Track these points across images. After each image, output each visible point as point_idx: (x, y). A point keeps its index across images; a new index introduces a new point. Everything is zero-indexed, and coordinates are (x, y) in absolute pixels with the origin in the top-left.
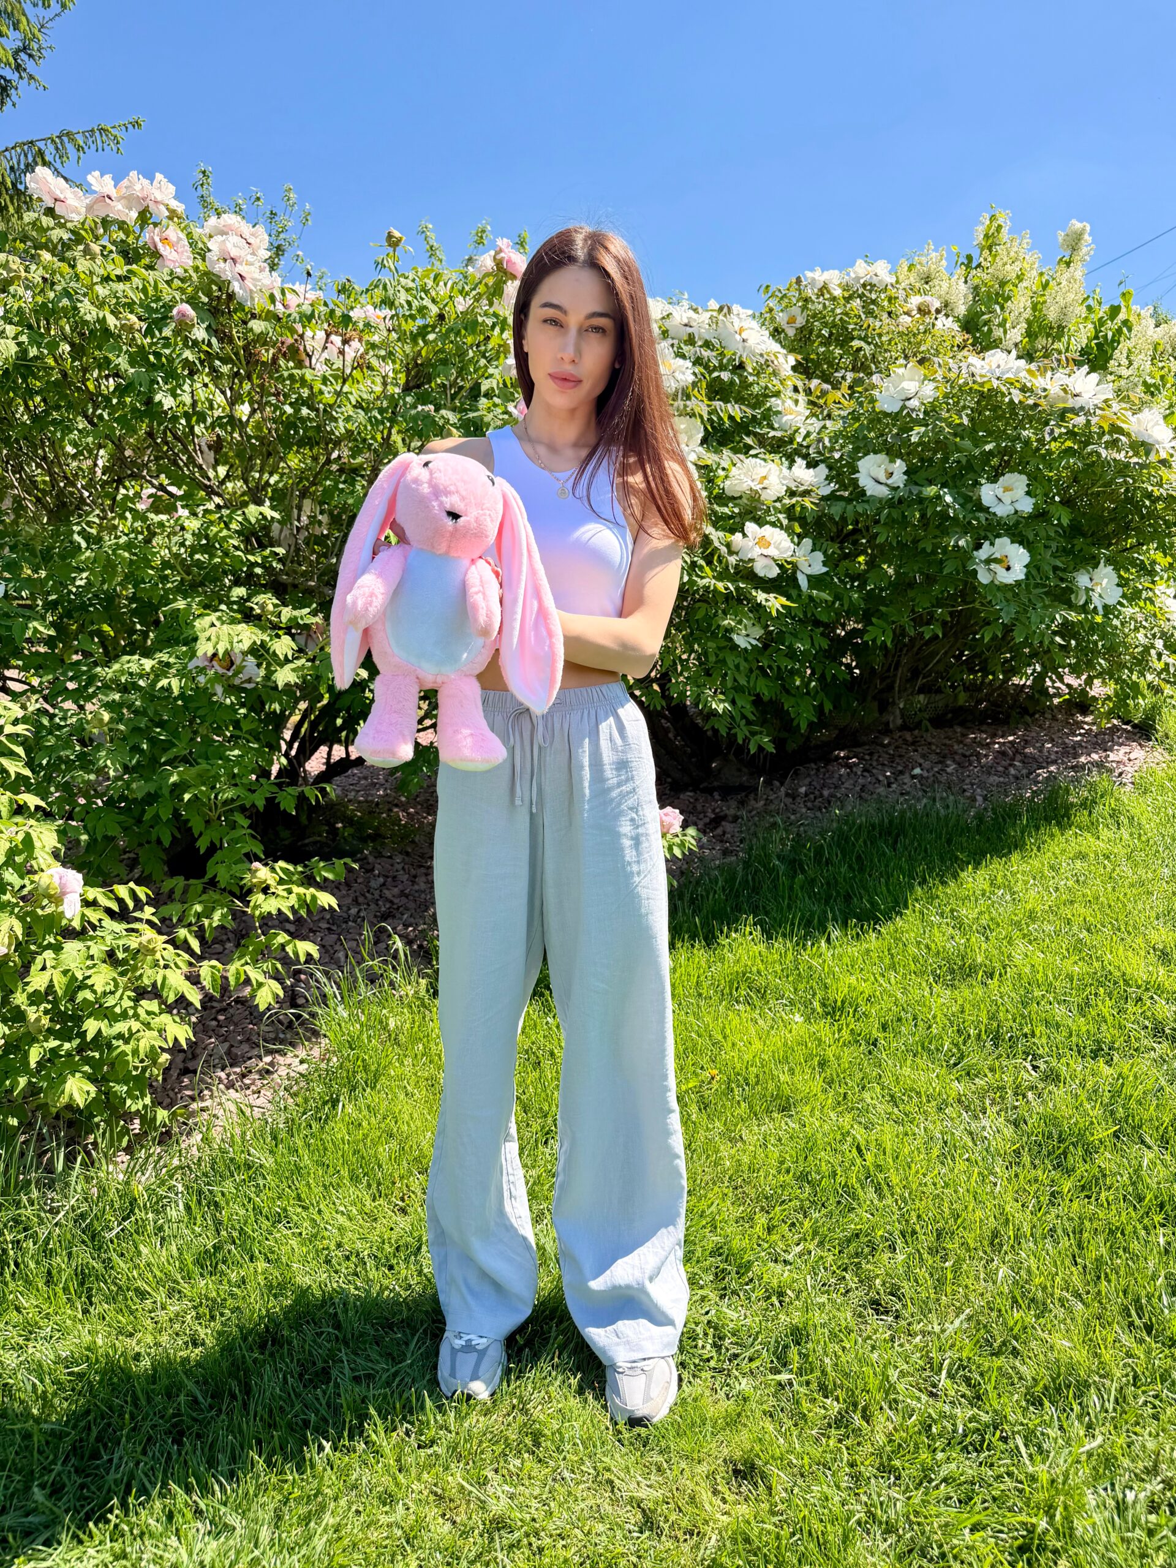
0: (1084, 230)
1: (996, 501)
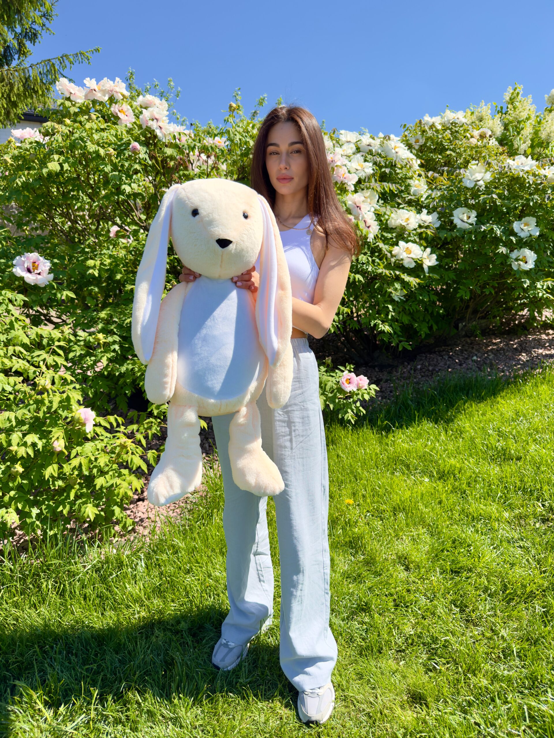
1: (520, 230)
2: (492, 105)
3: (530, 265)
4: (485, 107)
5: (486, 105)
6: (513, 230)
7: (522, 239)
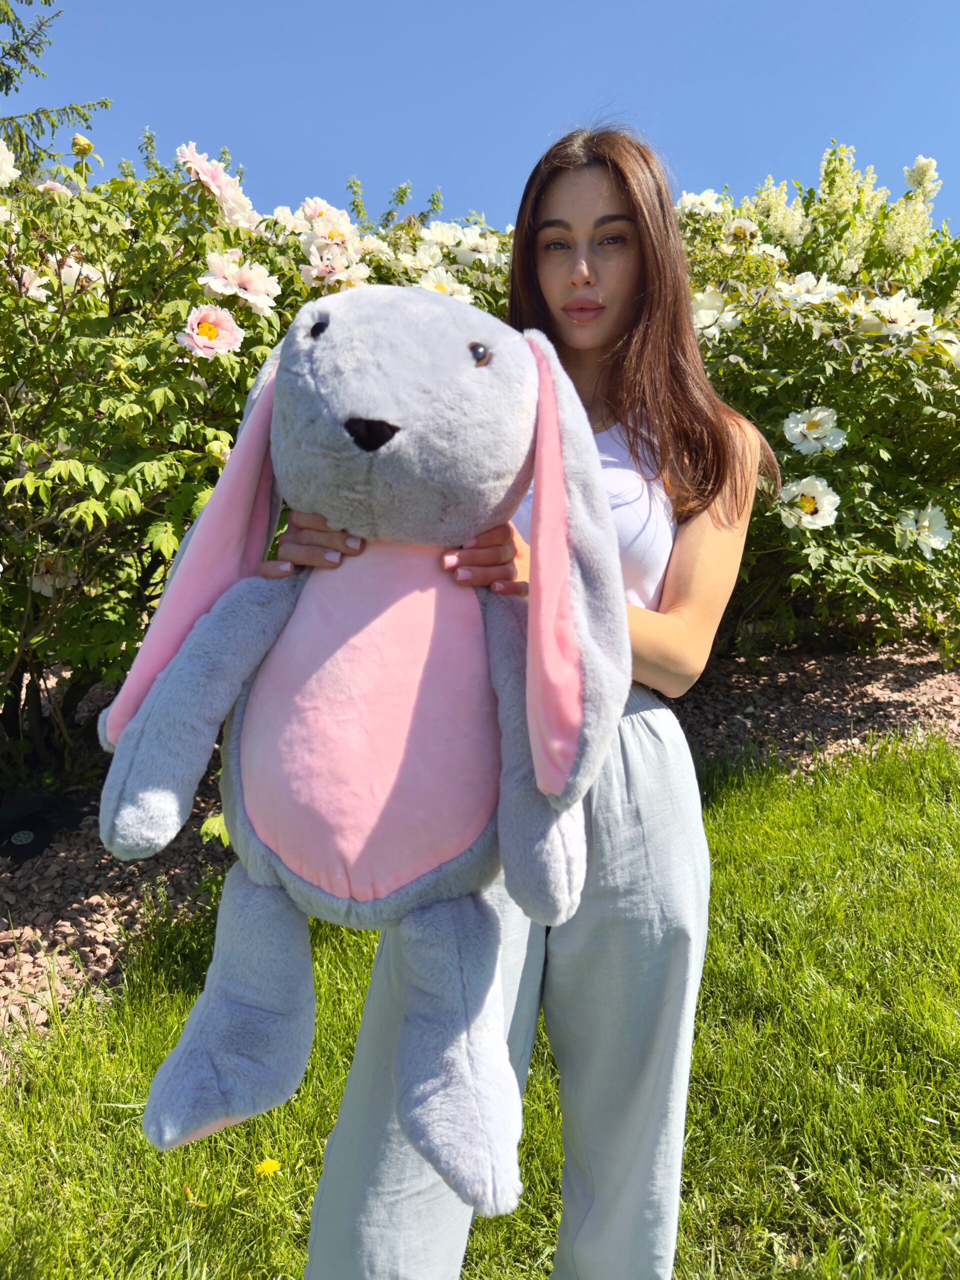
0: (928, 166)
1: (801, 438)
2: (789, 185)
3: (827, 517)
4: (774, 189)
5: (777, 184)
6: (783, 437)
7: (804, 457)
